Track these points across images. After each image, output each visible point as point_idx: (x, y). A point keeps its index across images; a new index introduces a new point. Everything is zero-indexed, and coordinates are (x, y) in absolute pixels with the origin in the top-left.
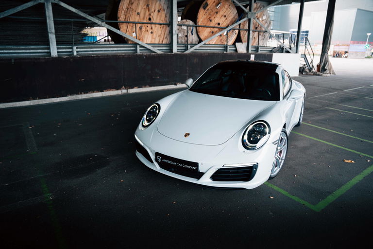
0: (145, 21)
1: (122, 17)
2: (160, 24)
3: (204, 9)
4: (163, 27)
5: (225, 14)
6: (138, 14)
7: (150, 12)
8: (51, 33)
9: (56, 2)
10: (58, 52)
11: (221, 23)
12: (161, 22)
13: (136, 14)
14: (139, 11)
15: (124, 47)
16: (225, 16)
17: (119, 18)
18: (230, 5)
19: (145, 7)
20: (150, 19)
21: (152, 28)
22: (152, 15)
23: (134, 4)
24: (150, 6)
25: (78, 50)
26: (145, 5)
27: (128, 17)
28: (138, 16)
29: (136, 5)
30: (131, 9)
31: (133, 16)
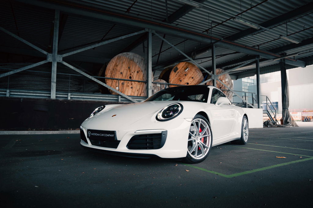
0: (126, 79)
1: (108, 74)
2: (139, 82)
3: (175, 71)
4: (141, 84)
5: (192, 76)
6: (121, 73)
7: (131, 72)
8: (54, 82)
9: (60, 62)
10: (56, 97)
11: (189, 82)
12: (140, 80)
13: (120, 73)
14: (122, 71)
15: (108, 97)
16: (193, 78)
17: (106, 75)
18: (196, 70)
19: (127, 69)
20: (130, 78)
21: (132, 84)
22: (132, 74)
23: (118, 66)
24: (131, 68)
25: (72, 96)
26: (127, 67)
27: (113, 75)
28: (121, 75)
29: (120, 67)
30: (116, 70)
31: (117, 75)
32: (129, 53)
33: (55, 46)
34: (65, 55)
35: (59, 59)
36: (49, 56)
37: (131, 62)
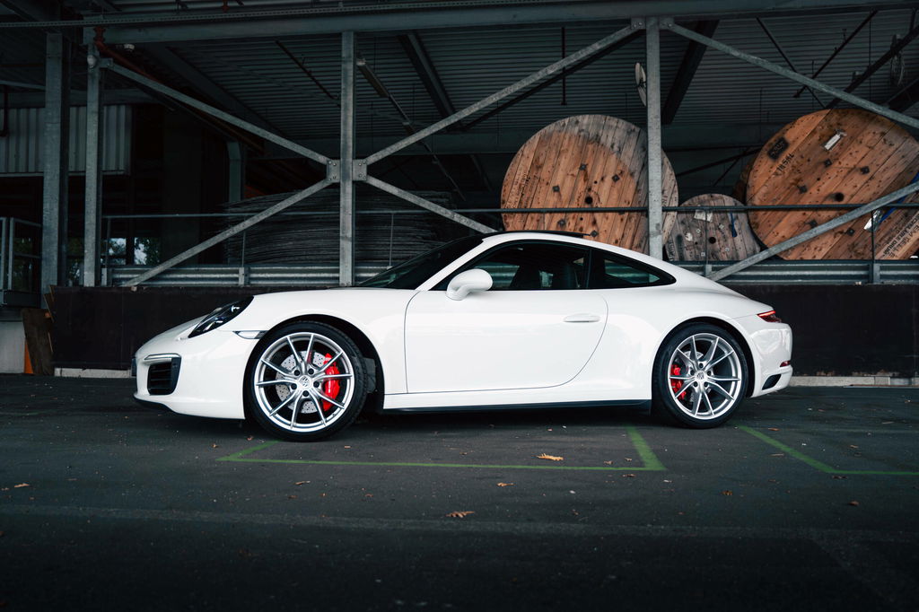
0: (574, 206)
1: (511, 198)
2: (621, 211)
3: (774, 156)
4: (629, 218)
6: (556, 189)
7: (591, 181)
8: (345, 238)
9: (361, 179)
12: (624, 205)
13: (551, 189)
14: (558, 181)
16: (865, 170)
17: (504, 202)
19: (576, 171)
20: (589, 200)
21: (594, 223)
22: (595, 188)
23: (544, 168)
24: (589, 169)
26: (575, 167)
27: (528, 198)
28: (556, 194)
29: (549, 169)
30: (537, 181)
31: (541, 196)
32: (580, 118)
33: (345, 135)
34: (372, 159)
35: (359, 170)
36: (331, 166)
37: (590, 147)
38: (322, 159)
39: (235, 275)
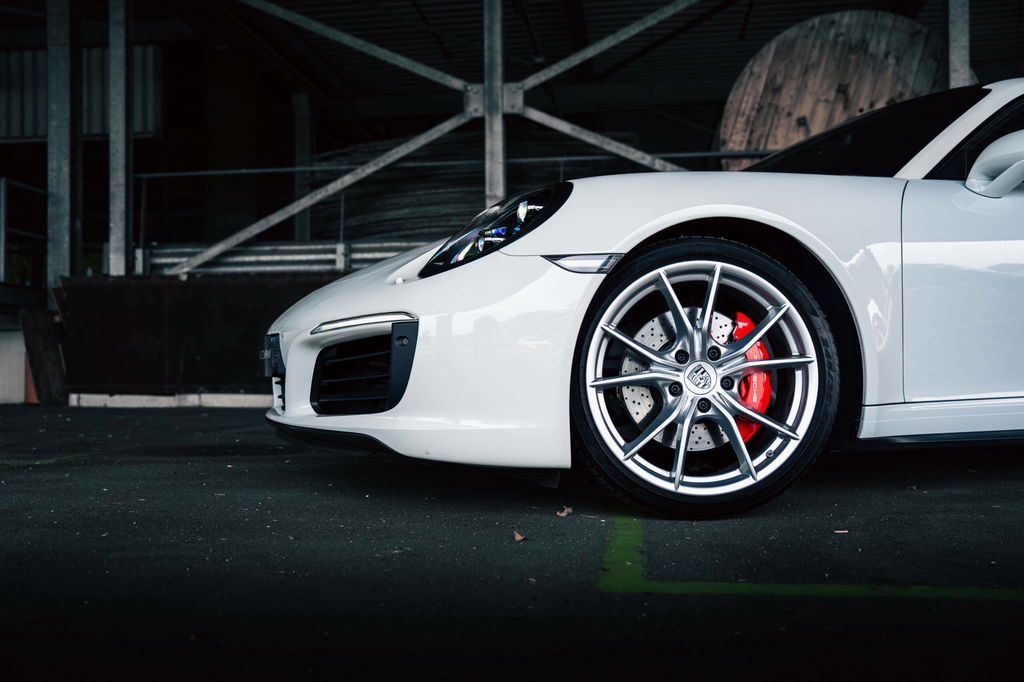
1: (735, 138)
6: (802, 122)
7: (855, 109)
9: (516, 111)
13: (794, 123)
14: (804, 110)
17: (724, 143)
19: (832, 95)
23: (784, 92)
24: (851, 91)
26: (829, 88)
27: (761, 136)
28: (802, 130)
29: (792, 93)
30: (772, 111)
31: (780, 133)
32: (836, 16)
33: (491, 49)
34: (532, 81)
35: (512, 99)
36: (471, 94)
37: (853, 57)
38: (456, 83)
39: (330, 256)
